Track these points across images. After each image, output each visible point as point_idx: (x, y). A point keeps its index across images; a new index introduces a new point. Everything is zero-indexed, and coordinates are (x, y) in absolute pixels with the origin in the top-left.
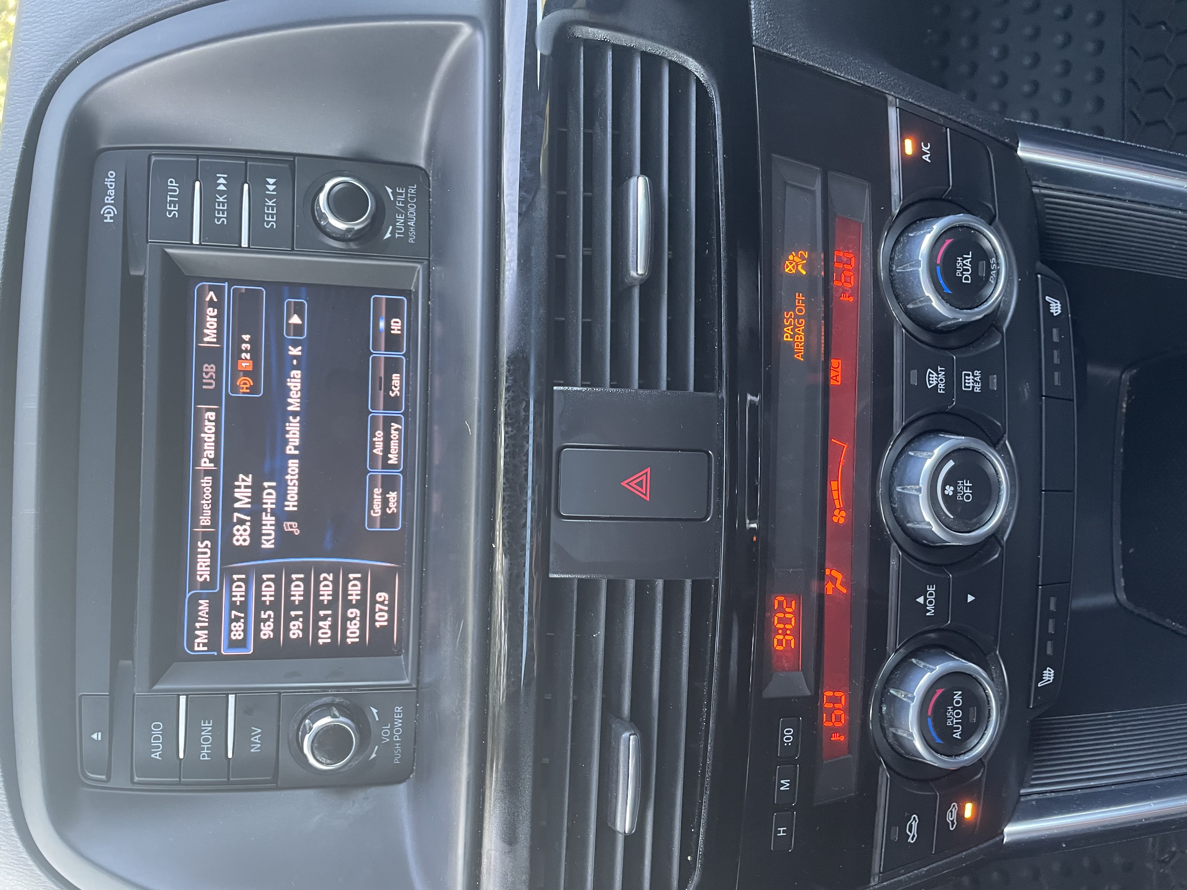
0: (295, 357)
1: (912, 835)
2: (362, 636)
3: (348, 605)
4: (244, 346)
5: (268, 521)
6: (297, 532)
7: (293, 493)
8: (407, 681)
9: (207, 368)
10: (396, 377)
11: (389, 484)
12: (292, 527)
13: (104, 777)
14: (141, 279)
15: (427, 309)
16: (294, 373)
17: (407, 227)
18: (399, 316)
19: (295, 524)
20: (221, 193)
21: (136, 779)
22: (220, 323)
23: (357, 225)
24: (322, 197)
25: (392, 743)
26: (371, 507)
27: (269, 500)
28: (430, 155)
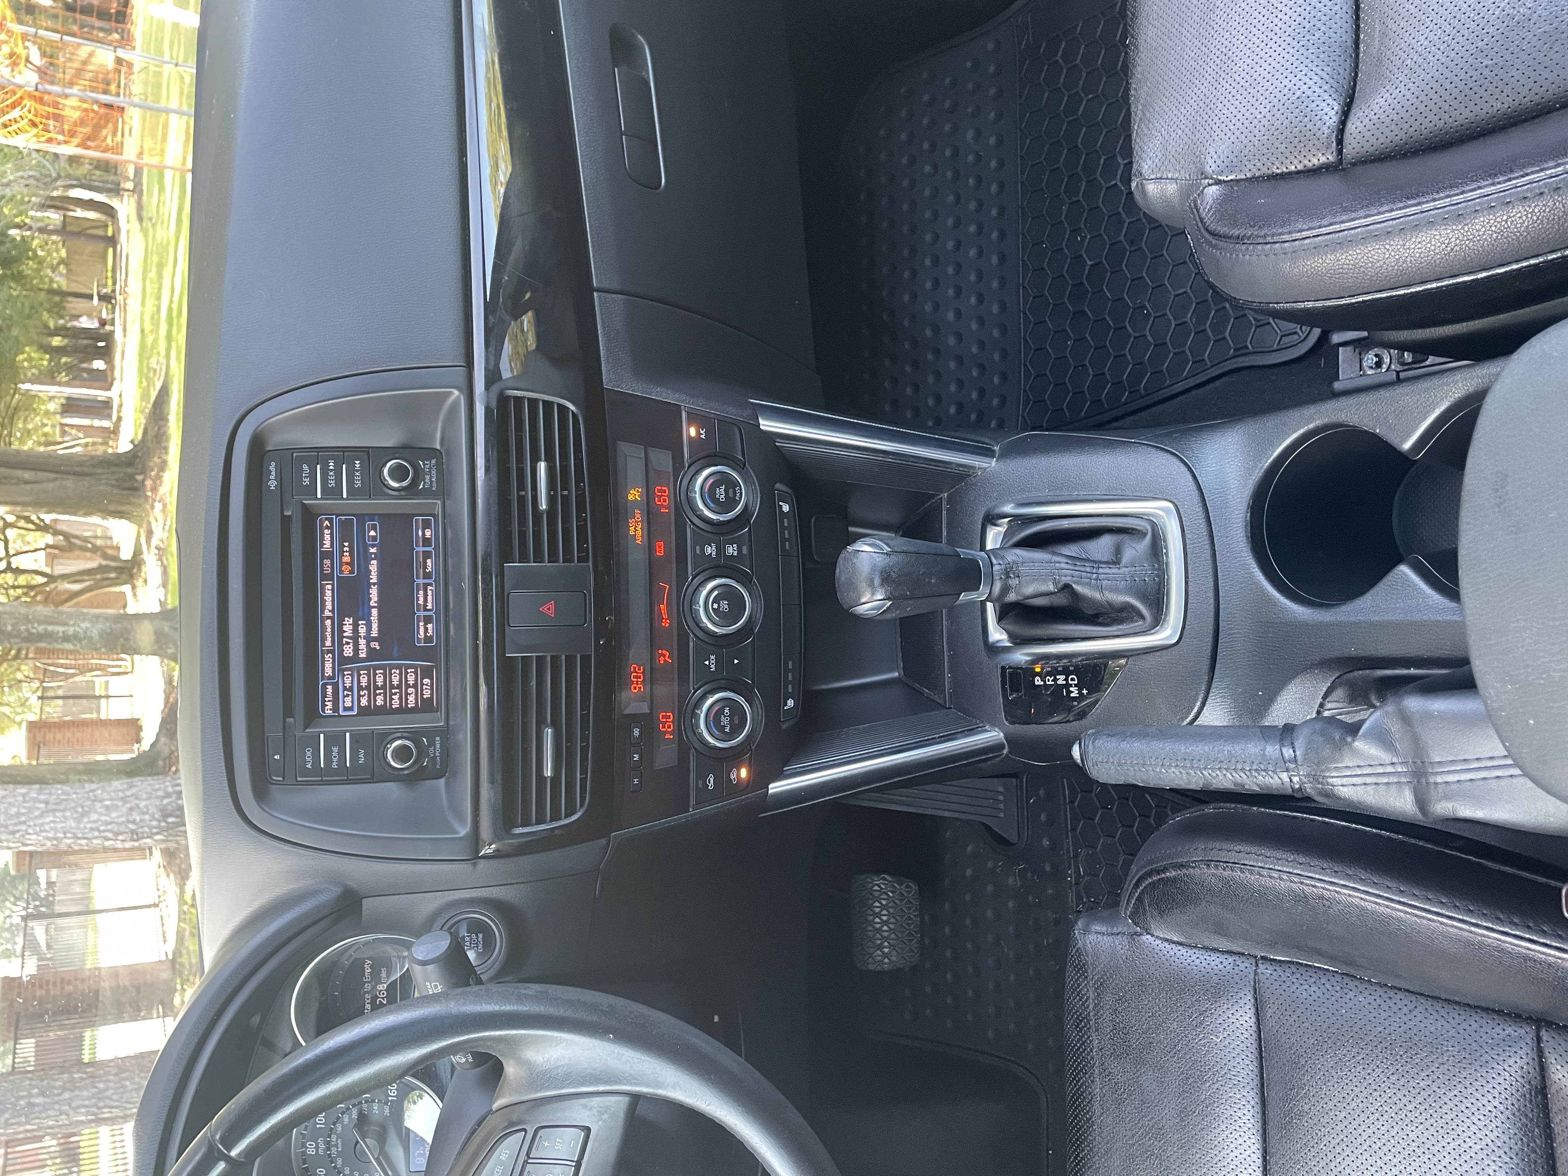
0: (372, 553)
1: (711, 785)
2: (416, 703)
3: (408, 686)
4: (345, 549)
5: (362, 642)
6: (378, 648)
7: (375, 626)
8: (442, 724)
9: (325, 561)
10: (429, 562)
11: (428, 620)
12: (375, 645)
13: (281, 779)
14: (289, 517)
15: (444, 524)
16: (373, 562)
17: (431, 482)
18: (429, 527)
19: (377, 644)
20: (331, 470)
21: (299, 779)
22: (332, 537)
23: (405, 484)
24: (386, 471)
25: (435, 757)
26: (418, 633)
27: (362, 631)
28: (442, 444)
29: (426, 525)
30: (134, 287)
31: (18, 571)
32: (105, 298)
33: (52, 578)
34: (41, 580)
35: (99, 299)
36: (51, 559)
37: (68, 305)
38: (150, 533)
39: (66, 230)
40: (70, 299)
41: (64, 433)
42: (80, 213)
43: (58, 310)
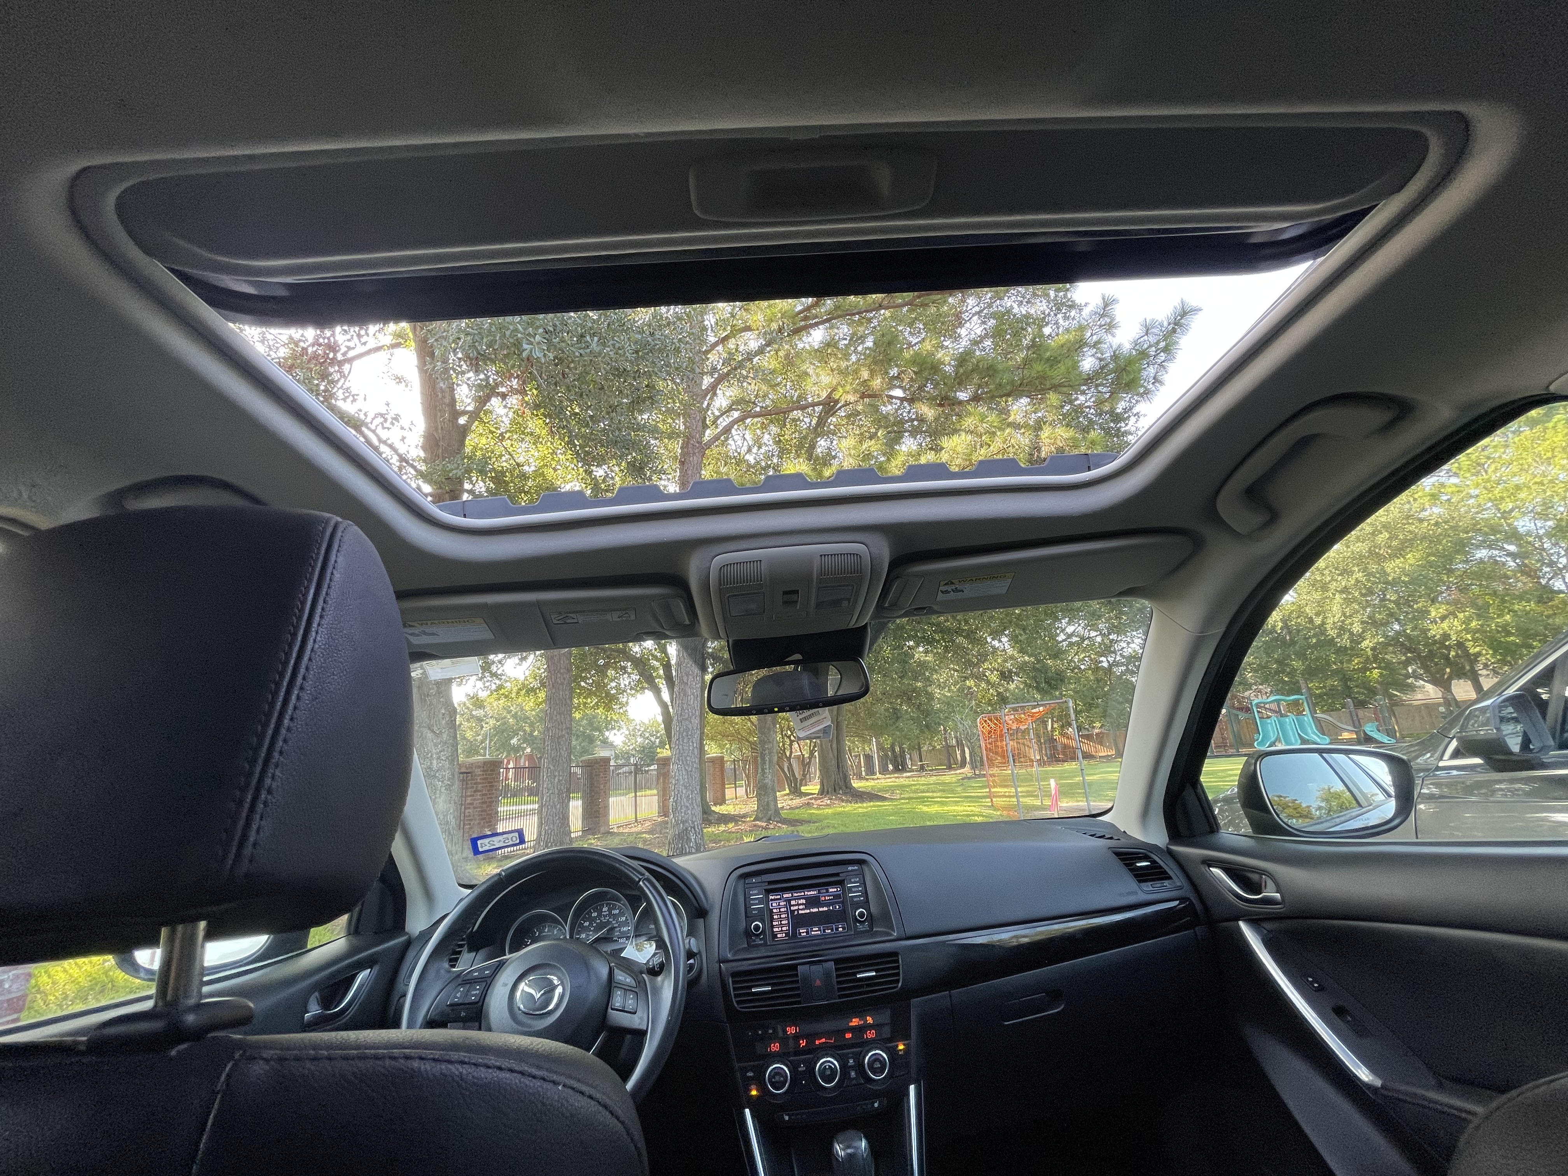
0: (830, 908)
2: (776, 932)
3: (782, 928)
4: (830, 897)
6: (795, 914)
7: (803, 912)
8: (768, 943)
9: (825, 890)
10: (830, 931)
11: (807, 933)
14: (839, 875)
15: (845, 935)
16: (827, 908)
17: (860, 928)
19: (797, 913)
21: (746, 889)
22: (834, 892)
23: (858, 918)
24: (862, 910)
26: (802, 930)
27: (801, 907)
28: (875, 931)
29: (844, 928)
30: (931, 780)
32: (922, 768)
34: (788, 754)
35: (921, 765)
37: (915, 752)
39: (948, 747)
40: (918, 753)
41: (856, 756)
42: (958, 752)
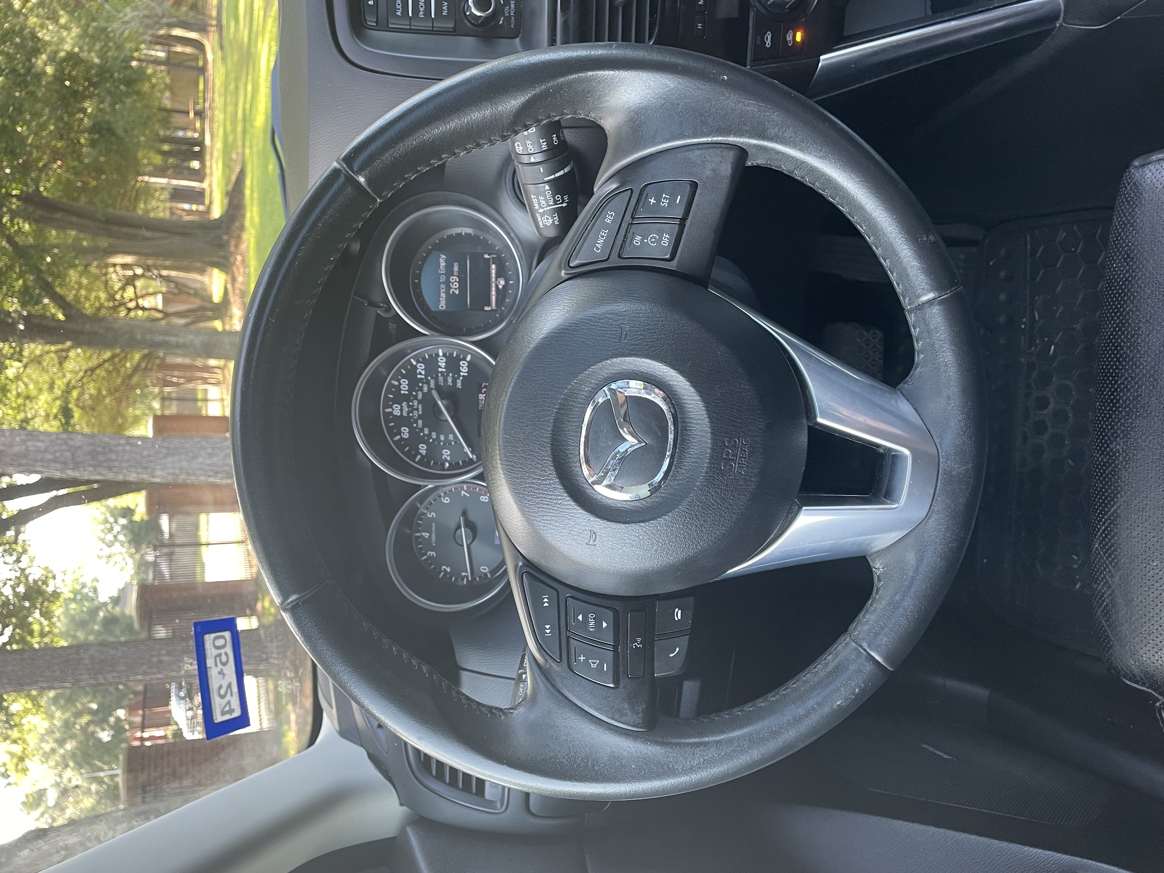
1: (768, 43)
13: (375, 24)
25: (510, 16)
30: (219, 102)
31: (143, 309)
32: (199, 114)
33: (166, 315)
35: (195, 114)
36: (166, 301)
37: (173, 120)
38: (234, 280)
39: (169, 62)
40: (175, 114)
42: (179, 49)
43: (166, 123)
